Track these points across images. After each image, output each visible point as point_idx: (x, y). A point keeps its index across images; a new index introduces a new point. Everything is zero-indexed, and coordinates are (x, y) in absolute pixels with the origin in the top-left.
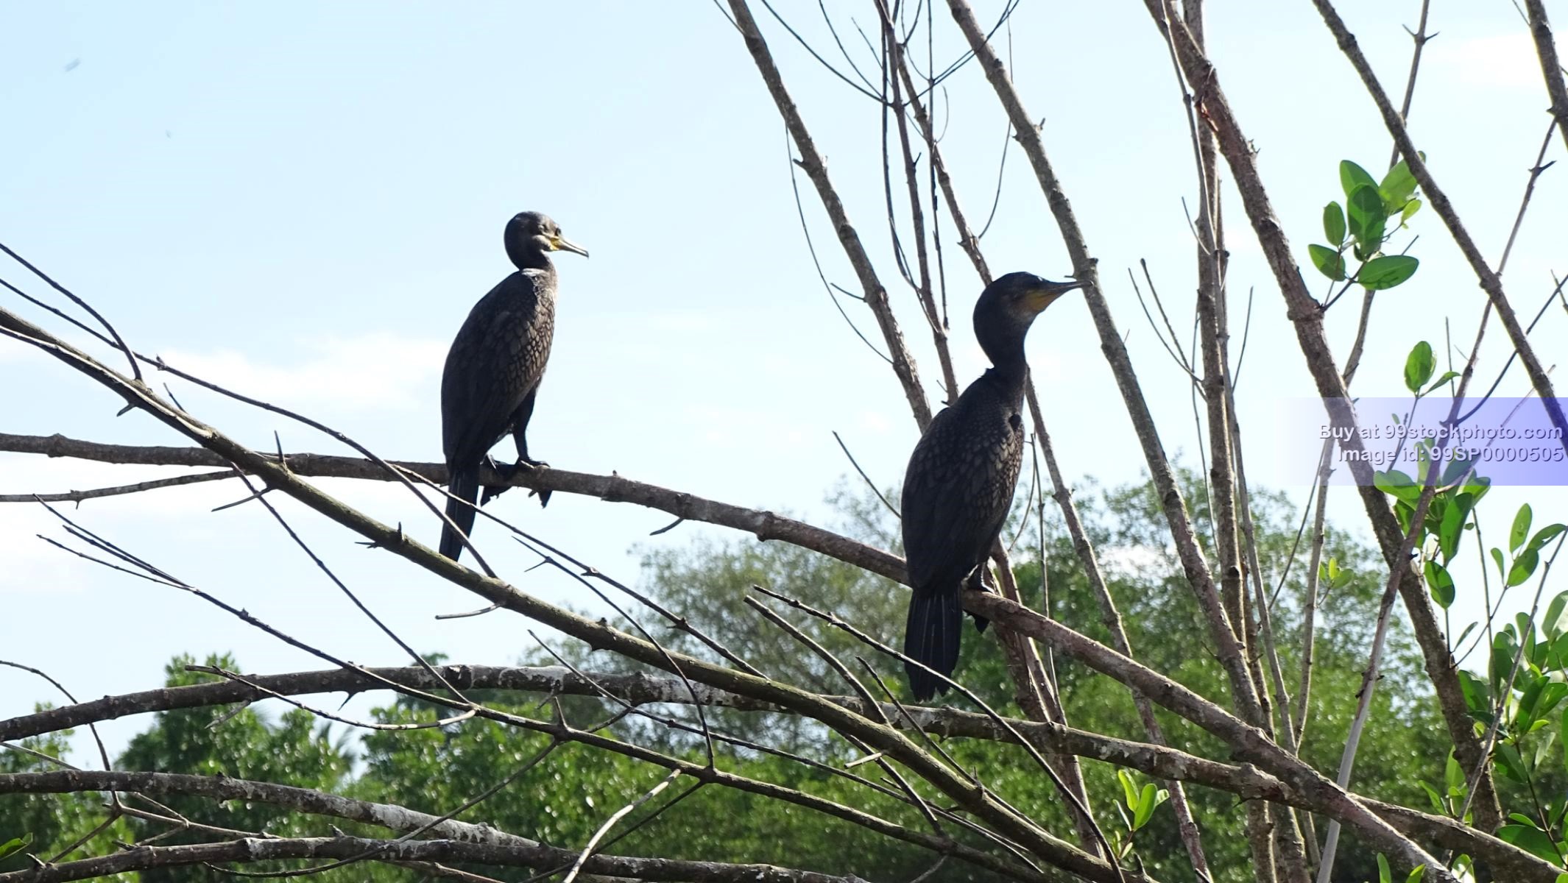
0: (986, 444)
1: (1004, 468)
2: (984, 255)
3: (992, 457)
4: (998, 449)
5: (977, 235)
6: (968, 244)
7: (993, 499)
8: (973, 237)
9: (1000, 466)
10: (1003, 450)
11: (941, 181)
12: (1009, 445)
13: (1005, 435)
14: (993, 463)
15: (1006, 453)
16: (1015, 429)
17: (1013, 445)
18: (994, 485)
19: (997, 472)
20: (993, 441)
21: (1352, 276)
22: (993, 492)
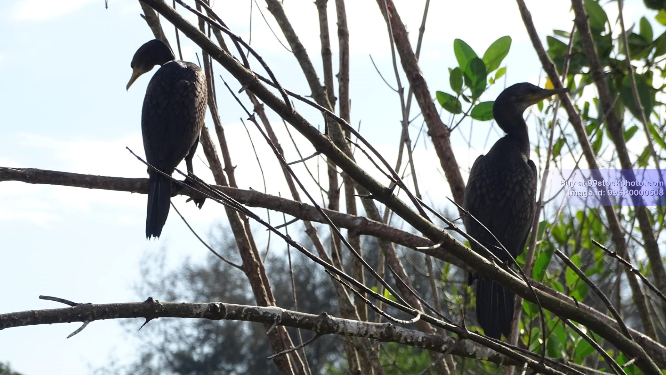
4: (527, 182)
13: (528, 172)
21: (466, 112)
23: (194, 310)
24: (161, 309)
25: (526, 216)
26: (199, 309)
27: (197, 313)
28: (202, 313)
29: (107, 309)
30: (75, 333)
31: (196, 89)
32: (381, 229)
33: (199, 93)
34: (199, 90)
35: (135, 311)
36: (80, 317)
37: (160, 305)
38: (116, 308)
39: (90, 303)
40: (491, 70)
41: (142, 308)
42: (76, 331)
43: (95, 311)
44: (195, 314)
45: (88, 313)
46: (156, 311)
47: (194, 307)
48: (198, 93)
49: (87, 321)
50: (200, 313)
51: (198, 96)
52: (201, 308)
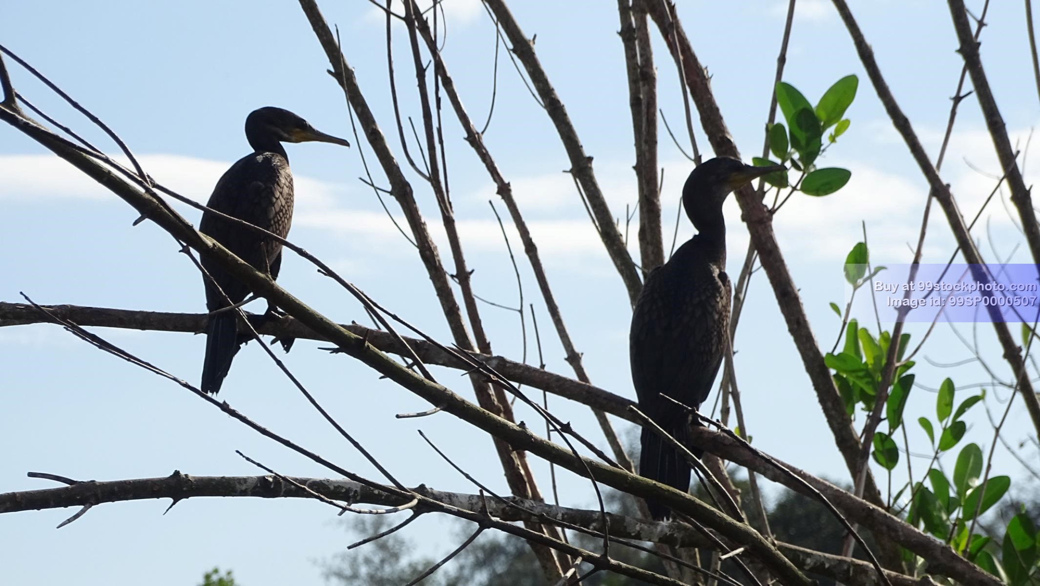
0: (704, 298)
1: (719, 318)
2: (488, 149)
3: (710, 309)
4: (713, 303)
5: (480, 131)
6: (474, 139)
7: (712, 345)
8: (478, 133)
9: (716, 317)
10: (718, 303)
11: (444, 85)
12: (722, 298)
13: (718, 289)
14: (711, 314)
15: (720, 304)
16: (724, 285)
17: (724, 298)
18: (712, 333)
19: (714, 321)
20: (709, 294)
21: (794, 185)
22: (712, 339)
23: (238, 486)
24: (192, 486)
25: (711, 350)
26: (245, 485)
27: (242, 490)
28: (249, 490)
29: (116, 488)
30: (69, 521)
31: (274, 195)
32: (523, 371)
33: (277, 199)
34: (277, 194)
35: (155, 489)
36: (79, 499)
37: (189, 480)
38: (129, 486)
39: (94, 481)
40: (828, 124)
41: (164, 485)
42: (70, 518)
43: (99, 491)
44: (238, 492)
45: (88, 494)
46: (185, 489)
47: (238, 482)
48: (274, 200)
49: (87, 505)
50: (246, 489)
51: (275, 203)
52: (248, 484)
